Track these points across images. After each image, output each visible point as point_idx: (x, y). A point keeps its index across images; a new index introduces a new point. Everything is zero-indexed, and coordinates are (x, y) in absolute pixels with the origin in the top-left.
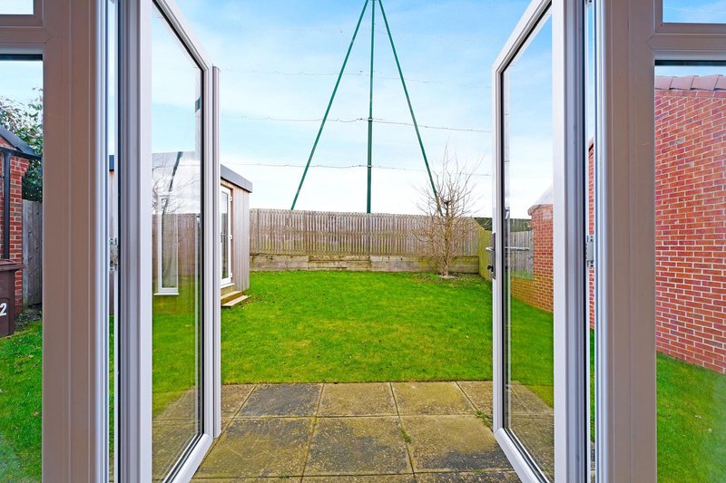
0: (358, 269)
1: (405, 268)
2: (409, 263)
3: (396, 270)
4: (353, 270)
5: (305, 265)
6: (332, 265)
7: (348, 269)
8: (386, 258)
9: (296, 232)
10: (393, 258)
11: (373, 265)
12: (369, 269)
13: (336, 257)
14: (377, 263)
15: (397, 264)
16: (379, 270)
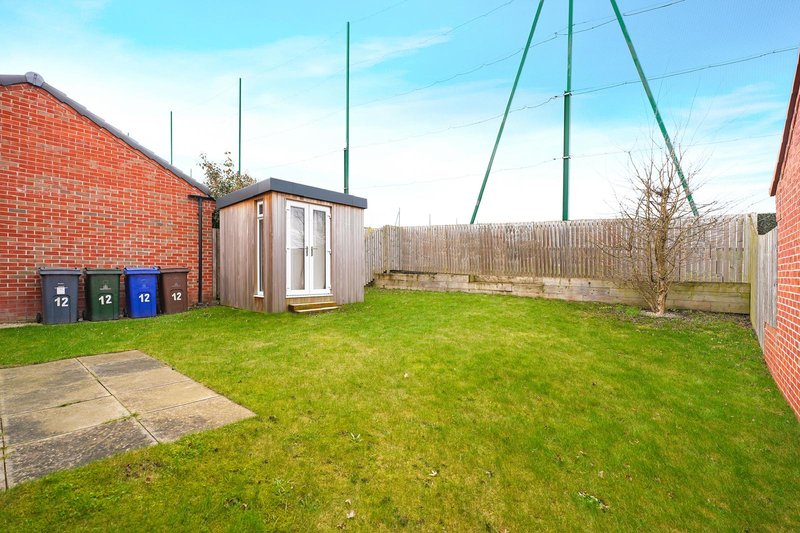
0: (526, 294)
1: (595, 297)
2: (602, 291)
3: (580, 298)
4: (520, 294)
5: (466, 286)
6: (494, 287)
7: (514, 293)
8: (565, 281)
9: (473, 249)
10: (575, 282)
11: (547, 290)
12: (541, 295)
13: (504, 278)
14: (553, 287)
15: (581, 290)
16: (555, 297)
